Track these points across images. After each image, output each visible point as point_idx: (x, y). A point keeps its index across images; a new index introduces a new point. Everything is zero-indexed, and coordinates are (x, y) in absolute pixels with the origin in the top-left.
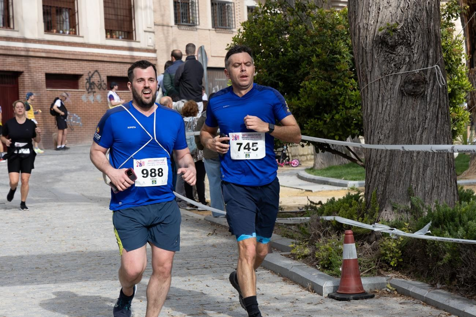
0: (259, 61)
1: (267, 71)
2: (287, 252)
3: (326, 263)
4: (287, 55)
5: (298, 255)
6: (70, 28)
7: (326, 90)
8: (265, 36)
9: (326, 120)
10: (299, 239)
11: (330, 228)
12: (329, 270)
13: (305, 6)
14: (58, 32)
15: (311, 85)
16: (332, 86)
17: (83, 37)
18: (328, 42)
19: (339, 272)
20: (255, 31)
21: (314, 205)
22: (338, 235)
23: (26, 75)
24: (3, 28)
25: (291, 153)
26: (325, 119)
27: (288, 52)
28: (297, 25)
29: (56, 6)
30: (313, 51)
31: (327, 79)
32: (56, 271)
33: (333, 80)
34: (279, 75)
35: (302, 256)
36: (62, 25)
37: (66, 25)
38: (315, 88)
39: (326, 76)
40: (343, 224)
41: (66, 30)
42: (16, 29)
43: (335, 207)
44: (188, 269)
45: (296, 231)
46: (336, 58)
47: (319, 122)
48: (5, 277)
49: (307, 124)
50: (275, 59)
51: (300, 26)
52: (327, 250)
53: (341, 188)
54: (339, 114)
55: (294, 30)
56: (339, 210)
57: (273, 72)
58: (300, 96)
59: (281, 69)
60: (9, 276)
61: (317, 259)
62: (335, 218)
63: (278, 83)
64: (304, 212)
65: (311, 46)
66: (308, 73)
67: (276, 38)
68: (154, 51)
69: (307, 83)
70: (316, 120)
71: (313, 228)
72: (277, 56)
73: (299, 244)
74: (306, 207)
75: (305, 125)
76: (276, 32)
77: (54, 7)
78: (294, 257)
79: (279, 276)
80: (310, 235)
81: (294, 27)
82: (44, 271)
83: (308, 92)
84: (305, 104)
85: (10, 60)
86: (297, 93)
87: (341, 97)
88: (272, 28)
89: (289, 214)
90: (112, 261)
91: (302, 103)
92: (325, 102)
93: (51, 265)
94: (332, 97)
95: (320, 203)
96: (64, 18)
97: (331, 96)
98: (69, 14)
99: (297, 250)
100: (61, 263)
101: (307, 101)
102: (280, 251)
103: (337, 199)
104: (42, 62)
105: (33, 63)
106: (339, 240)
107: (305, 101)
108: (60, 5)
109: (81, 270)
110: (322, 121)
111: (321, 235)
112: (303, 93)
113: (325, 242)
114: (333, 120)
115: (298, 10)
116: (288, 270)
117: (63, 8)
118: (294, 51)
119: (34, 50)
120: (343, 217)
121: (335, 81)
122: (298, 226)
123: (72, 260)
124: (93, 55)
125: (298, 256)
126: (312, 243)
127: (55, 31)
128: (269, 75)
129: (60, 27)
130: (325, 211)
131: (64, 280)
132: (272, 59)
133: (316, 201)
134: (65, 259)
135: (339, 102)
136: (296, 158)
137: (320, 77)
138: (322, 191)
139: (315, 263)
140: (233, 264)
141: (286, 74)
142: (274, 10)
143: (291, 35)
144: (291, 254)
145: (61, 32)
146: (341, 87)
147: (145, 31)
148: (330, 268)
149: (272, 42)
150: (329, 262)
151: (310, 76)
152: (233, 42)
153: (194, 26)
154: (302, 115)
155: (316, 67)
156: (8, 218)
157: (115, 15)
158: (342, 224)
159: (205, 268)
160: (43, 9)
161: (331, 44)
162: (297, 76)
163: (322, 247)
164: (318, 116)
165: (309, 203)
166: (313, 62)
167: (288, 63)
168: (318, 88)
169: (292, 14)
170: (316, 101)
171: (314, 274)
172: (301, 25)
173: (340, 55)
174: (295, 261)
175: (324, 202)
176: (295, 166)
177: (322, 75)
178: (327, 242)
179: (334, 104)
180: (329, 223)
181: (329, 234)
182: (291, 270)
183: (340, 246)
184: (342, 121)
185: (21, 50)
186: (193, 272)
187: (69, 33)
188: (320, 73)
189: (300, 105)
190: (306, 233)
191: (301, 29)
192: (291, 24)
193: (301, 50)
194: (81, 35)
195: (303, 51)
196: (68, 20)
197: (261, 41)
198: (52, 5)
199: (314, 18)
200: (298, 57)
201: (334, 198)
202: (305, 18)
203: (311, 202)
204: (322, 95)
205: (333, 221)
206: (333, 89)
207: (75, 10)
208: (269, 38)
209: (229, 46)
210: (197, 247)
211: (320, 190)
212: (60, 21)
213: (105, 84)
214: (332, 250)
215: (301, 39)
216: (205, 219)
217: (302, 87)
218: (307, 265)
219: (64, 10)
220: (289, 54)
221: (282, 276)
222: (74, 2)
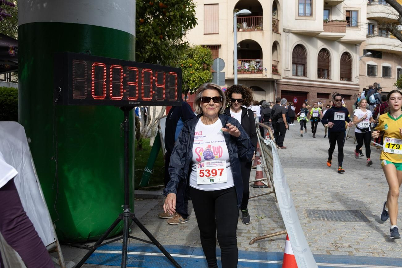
14: (322, 78)
17: (332, 80)
23: (310, 93)
24: (303, 76)
32: (323, 165)
37: (326, 75)
42: (307, 76)
68: (358, 85)
82: (318, 164)
85: (305, 88)
98: (327, 71)
104: (316, 89)
105: (312, 89)
108: (324, 68)
119: (313, 84)
124: (335, 86)
127: (321, 77)
129: (324, 76)
145: (324, 78)
147: (356, 78)
152: (396, 83)
157: (344, 72)
160: (318, 69)
185: (308, 84)
186: (376, 170)
187: (327, 78)
196: (326, 73)
198: (321, 68)
207: (329, 70)
212: (324, 74)
219: (325, 70)
222: (329, 67)
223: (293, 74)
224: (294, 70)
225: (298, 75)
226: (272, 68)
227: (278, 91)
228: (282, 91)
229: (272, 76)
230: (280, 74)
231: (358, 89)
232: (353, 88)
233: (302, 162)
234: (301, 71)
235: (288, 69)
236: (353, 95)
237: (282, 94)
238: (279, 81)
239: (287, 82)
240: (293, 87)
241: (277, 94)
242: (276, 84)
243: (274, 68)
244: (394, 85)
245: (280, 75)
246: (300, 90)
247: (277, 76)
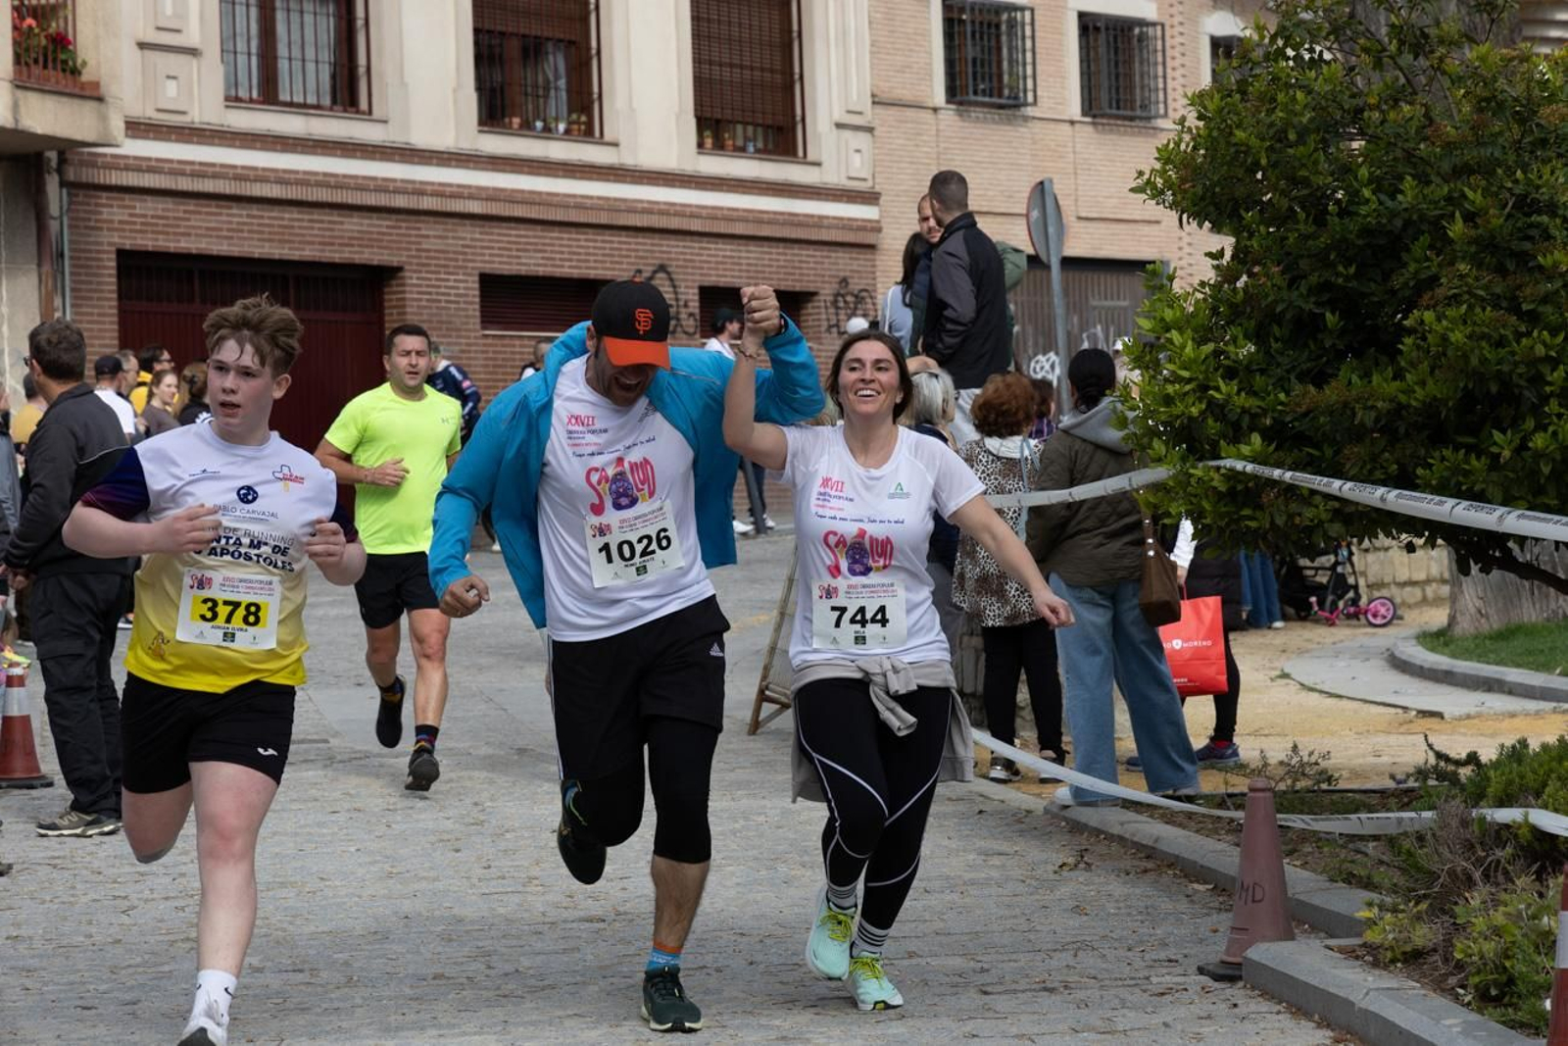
0: (1250, 237)
1: (1283, 273)
2: (1347, 937)
3: (1495, 983)
4: (1358, 215)
5: (1392, 948)
6: (570, 112)
7: (1500, 343)
8: (1278, 145)
9: (1499, 455)
10: (1394, 890)
11: (1509, 850)
12: (1506, 1006)
13: (1426, 36)
14: (527, 127)
15: (1445, 323)
16: (1523, 329)
18: (1509, 168)
19: (1542, 1015)
20: (1238, 127)
21: (1451, 768)
22: (1540, 877)
23: (412, 279)
24: (331, 109)
25: (1364, 574)
26: (1494, 450)
27: (1358, 204)
28: (1396, 101)
29: (522, 31)
30: (1454, 200)
31: (1504, 304)
32: (508, 988)
33: (1525, 307)
34: (1325, 286)
35: (1404, 953)
36: (541, 100)
37: (558, 100)
38: (1457, 337)
39: (1498, 290)
40: (1557, 836)
41: (557, 120)
42: (377, 113)
43: (1530, 776)
44: (986, 993)
45: (1381, 862)
46: (1538, 225)
47: (1474, 462)
48: (324, 1006)
49: (1431, 465)
50: (1312, 229)
51: (1406, 108)
52: (1497, 931)
53: (1549, 705)
54: (1545, 430)
55: (1382, 123)
56: (1545, 785)
57: (1305, 277)
58: (1403, 364)
59: (1332, 265)
60: (336, 1004)
61: (1460, 966)
62: (1526, 815)
63: (1323, 315)
64: (1412, 790)
65: (1447, 181)
66: (1433, 281)
67: (1316, 150)
68: (870, 198)
69: (1429, 316)
70: (1463, 451)
71: (1447, 854)
72: (1320, 219)
73: (1395, 910)
74: (1422, 773)
75: (1420, 471)
76: (1318, 130)
77: (517, 35)
78: (1376, 957)
79: (1319, 1026)
80: (1433, 876)
81: (1382, 112)
83: (1433, 349)
84: (1420, 393)
85: (353, 224)
86: (1393, 354)
87: (1553, 370)
88: (1302, 115)
89: (1357, 796)
90: (709, 958)
91: (1409, 392)
92: (1494, 389)
93: (489, 967)
94: (1522, 369)
95: (1472, 758)
96: (551, 78)
97: (1516, 364)
98: (566, 59)
99: (1384, 933)
100: (525, 962)
101: (1430, 382)
102: (1322, 935)
103: (1534, 745)
104: (469, 233)
105: (432, 236)
106: (1541, 895)
107: (1423, 384)
109: (596, 988)
110: (1483, 458)
111: (1477, 875)
112: (1414, 354)
113: (1490, 904)
114: (1526, 455)
115: (1400, 51)
116: (1353, 1004)
117: (548, 39)
118: (1383, 197)
119: (441, 191)
120: (1556, 811)
121: (1530, 312)
122: (1392, 842)
123: (565, 951)
124: (651, 208)
125: (1389, 955)
126: (1441, 907)
127: (516, 121)
128: (1290, 286)
129: (536, 108)
130: (1490, 790)
131: (533, 1023)
132: (1301, 227)
133: (1459, 751)
134: (539, 946)
135: (1548, 389)
136: (1385, 592)
137: (1475, 296)
138: (1479, 716)
139: (1452, 981)
140: (1147, 978)
141: (1354, 284)
142: (1311, 50)
143: (1372, 139)
144: (1364, 945)
145: (539, 124)
146: (1554, 333)
147: (839, 126)
148: (1506, 999)
149: (1304, 165)
150: (1504, 978)
151: (1440, 292)
152: (1158, 166)
153: (1017, 106)
154: (1407, 434)
155: (1463, 258)
156: (337, 794)
157: (731, 65)
158: (1554, 837)
159: (1046, 989)
160: (477, 43)
161: (1519, 173)
162: (1393, 292)
163: (1480, 923)
164: (1470, 440)
165: (1432, 760)
166: (1451, 241)
167: (1360, 242)
168: (1470, 337)
169: (1378, 64)
170: (1462, 385)
171: (1448, 1022)
172: (1411, 103)
173: (1553, 214)
174: (1377, 972)
175: (1488, 754)
176: (1379, 621)
177: (1486, 288)
178: (1497, 903)
179: (1529, 395)
180: (1504, 834)
181: (1506, 873)
182: (1363, 1005)
183: (1546, 919)
184: (1558, 457)
185: (396, 191)
186: (1002, 1003)
187: (567, 132)
188: (1477, 279)
189: (1403, 398)
190: (1419, 869)
191: (1411, 118)
192: (1372, 101)
193: (1410, 194)
194: (607, 137)
195: (1416, 197)
196: (562, 83)
197: (1264, 162)
198: (509, 30)
199: (1457, 81)
200: (1398, 223)
201: (1523, 743)
202: (1423, 80)
203: (1439, 756)
204: (1484, 361)
205: (1520, 826)
206: (1524, 341)
207: (589, 48)
208: (1291, 151)
209: (1146, 176)
210: (1018, 911)
211: (1473, 710)
212: (536, 86)
213: (691, 315)
214: (1517, 932)
215: (1409, 155)
216: (1046, 811)
217: (1410, 331)
218: (1423, 987)
219: (550, 46)
220: (1363, 210)
221: (1328, 1026)
222: (585, 20)
223: (232, 81)
224: (241, 46)
225: (284, 96)
226: (15, 28)
227: (84, 263)
228: (122, 254)
229: (15, 107)
230: (96, 85)
231: (869, 239)
232: (819, 222)
233: (301, 975)
234: (310, 53)
235: (178, 31)
236: (827, 292)
237: (122, 295)
238: (93, 162)
239: (178, 169)
240: (238, 215)
241: (73, 290)
242: (63, 184)
243: (30, 21)
244: (1132, 190)
245: (93, 94)
246: (308, 253)
247: (77, 102)
